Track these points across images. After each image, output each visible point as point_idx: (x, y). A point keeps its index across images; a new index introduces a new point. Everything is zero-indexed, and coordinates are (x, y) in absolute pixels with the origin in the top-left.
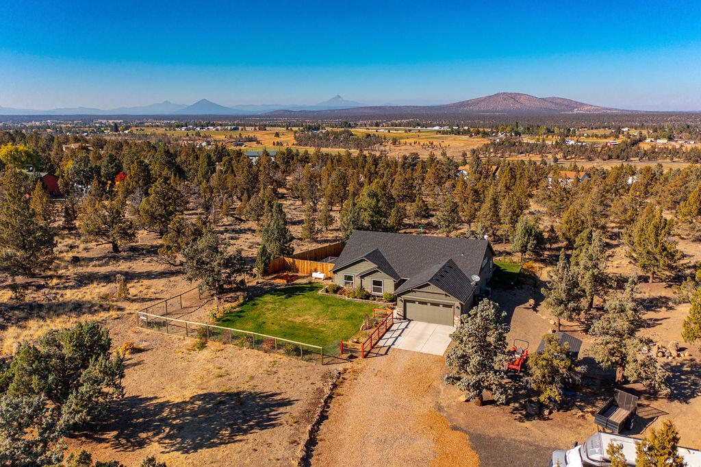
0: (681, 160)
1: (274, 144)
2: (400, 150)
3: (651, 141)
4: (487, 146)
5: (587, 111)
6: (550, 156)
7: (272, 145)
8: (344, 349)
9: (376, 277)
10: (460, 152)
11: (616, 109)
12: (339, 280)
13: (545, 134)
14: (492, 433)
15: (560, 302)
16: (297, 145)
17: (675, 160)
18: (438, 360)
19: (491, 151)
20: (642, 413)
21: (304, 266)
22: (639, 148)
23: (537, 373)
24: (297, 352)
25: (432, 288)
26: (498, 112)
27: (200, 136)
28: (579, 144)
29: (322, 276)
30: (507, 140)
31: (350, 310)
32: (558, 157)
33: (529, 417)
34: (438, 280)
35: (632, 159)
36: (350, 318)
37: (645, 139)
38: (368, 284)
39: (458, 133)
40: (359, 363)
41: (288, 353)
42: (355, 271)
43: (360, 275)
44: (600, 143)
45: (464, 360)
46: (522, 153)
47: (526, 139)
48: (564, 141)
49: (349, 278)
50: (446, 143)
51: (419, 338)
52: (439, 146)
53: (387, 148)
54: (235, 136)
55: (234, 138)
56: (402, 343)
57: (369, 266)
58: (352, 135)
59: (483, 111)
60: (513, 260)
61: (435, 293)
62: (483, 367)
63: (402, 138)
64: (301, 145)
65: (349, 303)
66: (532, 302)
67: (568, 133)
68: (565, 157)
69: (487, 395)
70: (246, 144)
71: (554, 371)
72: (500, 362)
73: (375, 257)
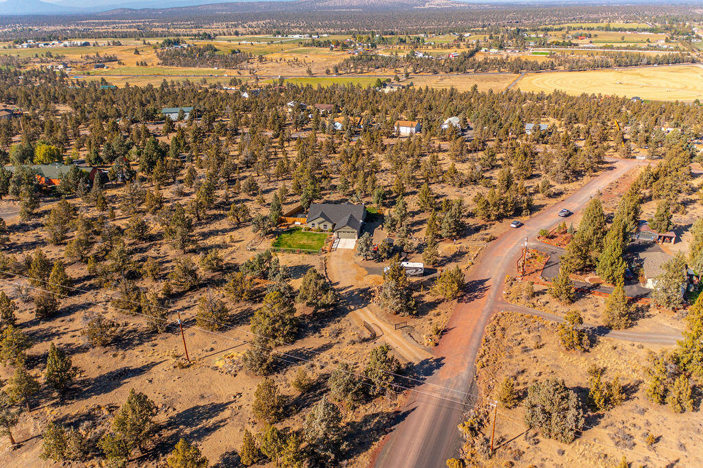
0: (507, 70)
1: (138, 64)
2: (267, 67)
3: (486, 51)
4: (347, 61)
5: (438, 5)
6: (402, 70)
7: (135, 65)
8: (323, 251)
9: (325, 223)
10: (323, 68)
11: (463, 3)
12: (310, 225)
13: (398, 44)
14: (370, 267)
15: (389, 227)
16: (162, 64)
17: (502, 70)
18: (353, 250)
19: (352, 66)
20: (408, 258)
21: (290, 220)
22: (474, 60)
23: (381, 250)
24: (309, 253)
25: (347, 227)
26: (353, 7)
27: (52, 57)
28: (427, 57)
29: (299, 223)
30: (365, 54)
31: (318, 237)
32: (409, 71)
33: (379, 262)
34: (348, 224)
35: (469, 71)
36: (319, 240)
37: (481, 49)
38: (322, 226)
39: (319, 45)
40: (328, 254)
41: (306, 254)
42: (316, 222)
43: (318, 224)
44: (443, 55)
45: (362, 249)
46: (378, 68)
47: (382, 52)
48: (413, 53)
49: (313, 224)
50: (310, 58)
51: (345, 244)
52: (303, 62)
53: (255, 66)
54: (92, 56)
55: (91, 58)
56: (340, 246)
57: (321, 219)
58: (216, 50)
59: (339, 7)
60: (374, 207)
61: (348, 228)
62: (367, 250)
63: (266, 53)
64: (166, 65)
65: (315, 234)
66: (381, 226)
67: (417, 43)
68: (414, 71)
69: (368, 258)
70: (107, 64)
71: (385, 249)
72: (371, 248)
73: (323, 215)
